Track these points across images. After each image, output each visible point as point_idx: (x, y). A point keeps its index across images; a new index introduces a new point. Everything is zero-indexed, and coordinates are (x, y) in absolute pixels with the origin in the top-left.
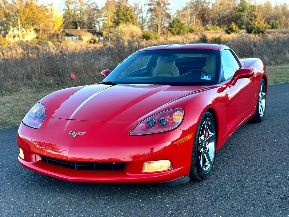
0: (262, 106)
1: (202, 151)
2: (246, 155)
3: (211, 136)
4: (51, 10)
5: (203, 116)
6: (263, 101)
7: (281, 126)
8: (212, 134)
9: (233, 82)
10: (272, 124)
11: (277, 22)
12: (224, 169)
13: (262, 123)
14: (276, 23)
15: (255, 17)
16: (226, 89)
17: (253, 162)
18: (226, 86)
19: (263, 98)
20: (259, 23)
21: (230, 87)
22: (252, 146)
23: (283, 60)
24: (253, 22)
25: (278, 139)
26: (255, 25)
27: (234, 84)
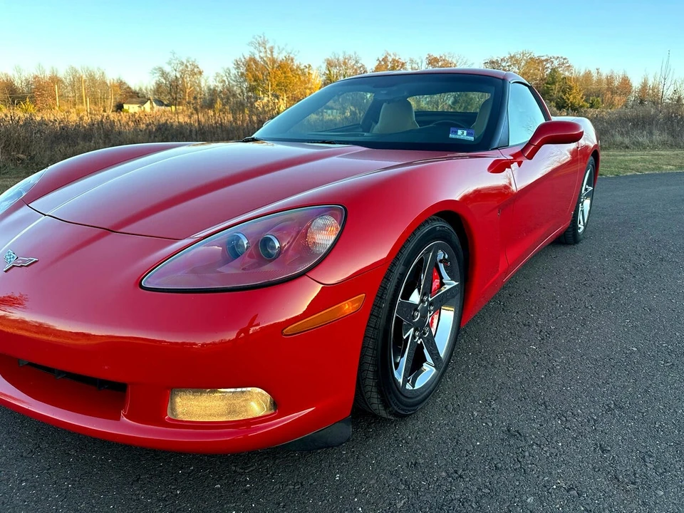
0: (583, 211)
1: (409, 336)
2: (541, 331)
3: (448, 287)
4: (309, 73)
5: (419, 235)
6: (587, 203)
7: (621, 257)
8: (450, 283)
9: (529, 150)
10: (600, 249)
11: (599, 99)
12: (478, 376)
13: (580, 245)
14: (597, 101)
15: (571, 88)
16: (510, 167)
17: (559, 357)
18: (512, 158)
19: (587, 196)
20: (575, 98)
21: (520, 164)
22: (557, 302)
23: (610, 144)
24: (567, 95)
25: (618, 289)
26: (569, 99)
27: (530, 157)
